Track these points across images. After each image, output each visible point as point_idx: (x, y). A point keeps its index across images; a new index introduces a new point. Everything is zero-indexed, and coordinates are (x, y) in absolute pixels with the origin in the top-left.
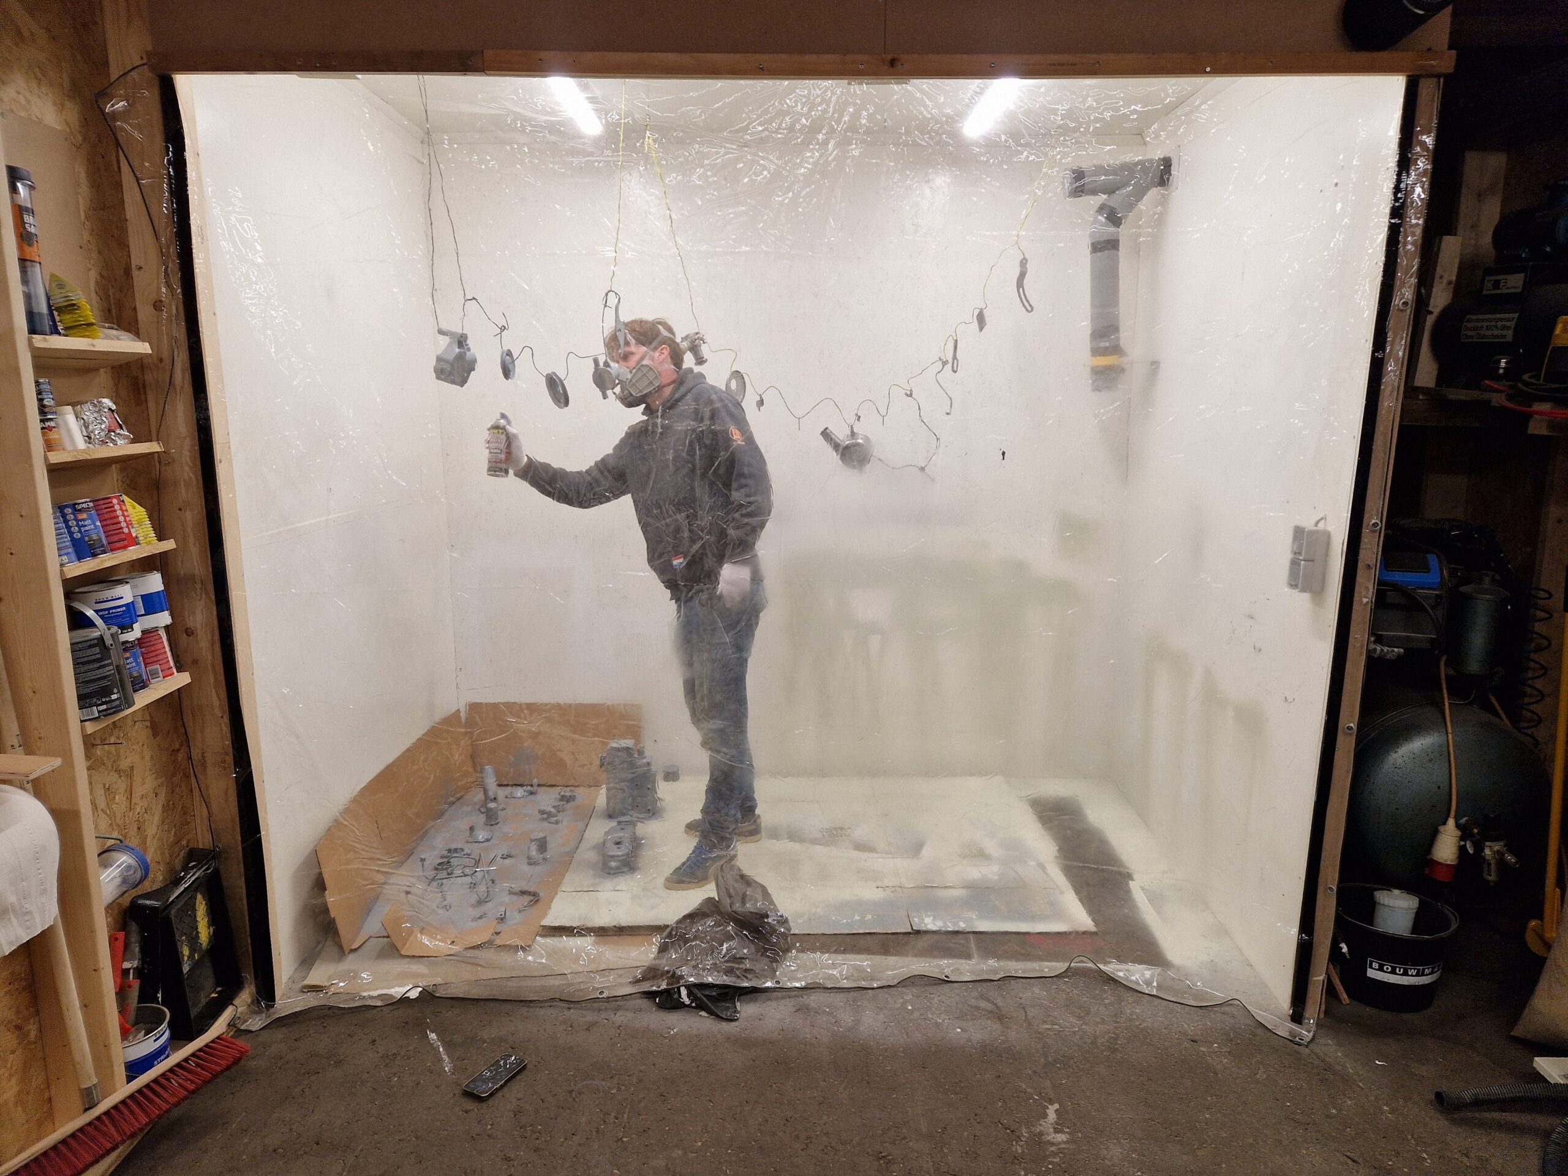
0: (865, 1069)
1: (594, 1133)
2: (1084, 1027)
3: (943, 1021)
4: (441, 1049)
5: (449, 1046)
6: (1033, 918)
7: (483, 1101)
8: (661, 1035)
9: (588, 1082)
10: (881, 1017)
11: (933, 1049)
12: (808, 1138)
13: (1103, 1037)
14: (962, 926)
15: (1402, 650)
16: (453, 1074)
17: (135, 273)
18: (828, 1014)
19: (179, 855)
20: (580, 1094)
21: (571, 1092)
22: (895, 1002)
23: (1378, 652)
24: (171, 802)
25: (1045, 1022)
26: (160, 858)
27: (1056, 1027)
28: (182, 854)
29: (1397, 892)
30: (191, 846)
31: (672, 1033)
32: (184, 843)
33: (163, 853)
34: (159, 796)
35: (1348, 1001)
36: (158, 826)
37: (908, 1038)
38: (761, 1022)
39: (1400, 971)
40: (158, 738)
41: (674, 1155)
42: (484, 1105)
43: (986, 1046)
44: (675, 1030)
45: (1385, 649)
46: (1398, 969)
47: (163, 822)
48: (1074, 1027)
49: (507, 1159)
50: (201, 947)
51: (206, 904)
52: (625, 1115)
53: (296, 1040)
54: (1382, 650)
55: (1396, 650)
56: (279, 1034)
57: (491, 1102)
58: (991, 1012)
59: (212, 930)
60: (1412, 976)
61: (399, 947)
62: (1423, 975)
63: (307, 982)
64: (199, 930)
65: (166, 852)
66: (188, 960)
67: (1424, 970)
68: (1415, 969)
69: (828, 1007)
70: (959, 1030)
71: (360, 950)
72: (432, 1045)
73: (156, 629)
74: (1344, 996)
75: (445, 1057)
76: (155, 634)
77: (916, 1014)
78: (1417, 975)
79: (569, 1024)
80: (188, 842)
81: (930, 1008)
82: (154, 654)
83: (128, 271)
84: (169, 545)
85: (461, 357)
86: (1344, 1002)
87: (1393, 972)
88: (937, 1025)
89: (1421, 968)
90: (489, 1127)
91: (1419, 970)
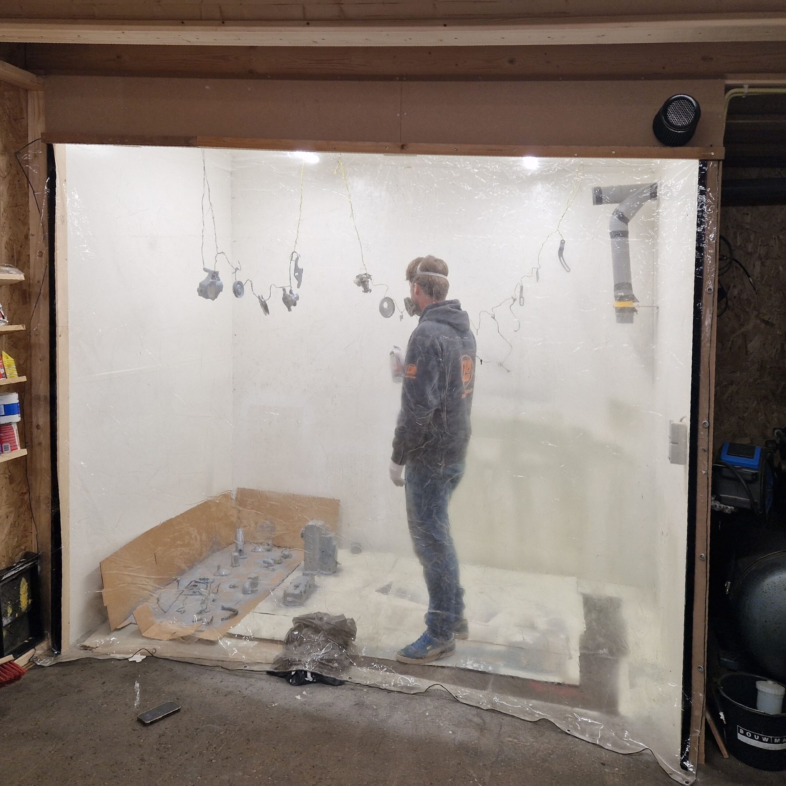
0: (377, 746)
1: (198, 754)
2: (534, 743)
3: (444, 725)
4: (138, 693)
5: (143, 691)
6: (543, 671)
7: (147, 726)
8: (266, 706)
9: (210, 725)
10: (406, 717)
11: (427, 741)
12: (321, 779)
13: (543, 752)
14: (490, 669)
15: (733, 508)
16: (137, 708)
17: (31, 237)
18: (374, 709)
19: (18, 554)
20: (202, 731)
21: (197, 729)
22: (420, 709)
23: (717, 507)
24: (17, 523)
25: (510, 736)
26: (5, 553)
27: (515, 740)
28: (20, 554)
29: (770, 682)
30: (27, 550)
31: (274, 705)
32: (23, 547)
33: (7, 552)
34: (9, 518)
35: (727, 757)
36: (6, 535)
37: (415, 731)
38: (330, 708)
39: (757, 737)
40: (13, 485)
41: (236, 774)
42: (145, 729)
43: (463, 744)
44: (276, 704)
45: (722, 506)
46: (755, 736)
47: (10, 533)
48: (527, 742)
49: (142, 760)
50: (21, 610)
51: (28, 585)
52: (221, 748)
53: (63, 675)
54: (720, 507)
55: (729, 507)
56: (56, 670)
57: (150, 727)
58: (478, 725)
59: (30, 601)
60: (765, 742)
61: (142, 631)
62: (773, 743)
63: (84, 644)
64: (20, 600)
65: (10, 551)
66: (10, 616)
67: (773, 739)
68: (767, 737)
69: (376, 706)
70: (451, 732)
71: (122, 630)
72: (134, 689)
73: (10, 424)
74: (725, 752)
75: (138, 698)
76: (9, 426)
77: (429, 719)
78: (769, 742)
79: (216, 691)
80: (26, 547)
81: (440, 716)
82: (7, 437)
83: (27, 237)
84: (24, 379)
85: (212, 284)
86: (725, 757)
87: (752, 737)
88: (439, 727)
89: (771, 737)
90: (142, 741)
91: (770, 739)
